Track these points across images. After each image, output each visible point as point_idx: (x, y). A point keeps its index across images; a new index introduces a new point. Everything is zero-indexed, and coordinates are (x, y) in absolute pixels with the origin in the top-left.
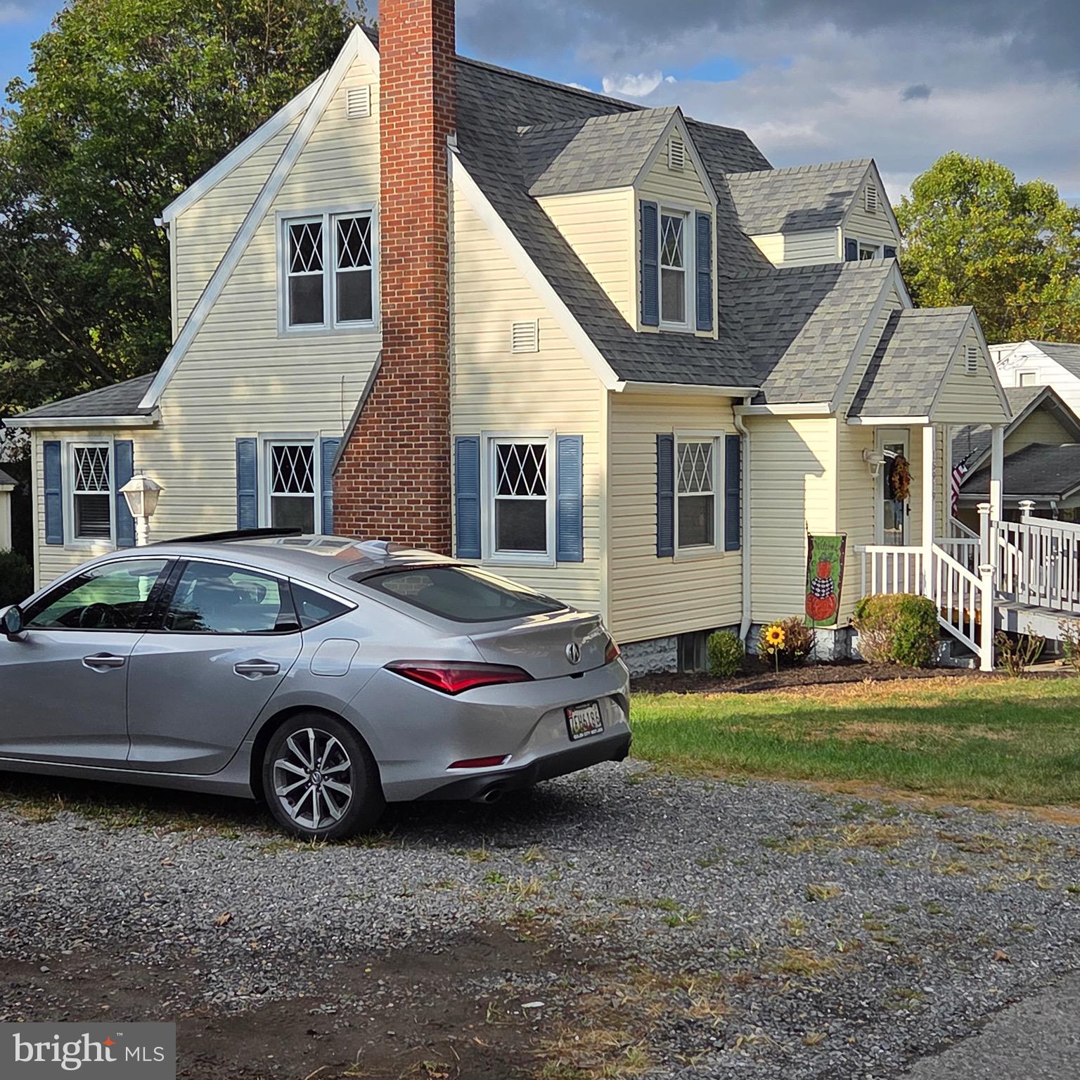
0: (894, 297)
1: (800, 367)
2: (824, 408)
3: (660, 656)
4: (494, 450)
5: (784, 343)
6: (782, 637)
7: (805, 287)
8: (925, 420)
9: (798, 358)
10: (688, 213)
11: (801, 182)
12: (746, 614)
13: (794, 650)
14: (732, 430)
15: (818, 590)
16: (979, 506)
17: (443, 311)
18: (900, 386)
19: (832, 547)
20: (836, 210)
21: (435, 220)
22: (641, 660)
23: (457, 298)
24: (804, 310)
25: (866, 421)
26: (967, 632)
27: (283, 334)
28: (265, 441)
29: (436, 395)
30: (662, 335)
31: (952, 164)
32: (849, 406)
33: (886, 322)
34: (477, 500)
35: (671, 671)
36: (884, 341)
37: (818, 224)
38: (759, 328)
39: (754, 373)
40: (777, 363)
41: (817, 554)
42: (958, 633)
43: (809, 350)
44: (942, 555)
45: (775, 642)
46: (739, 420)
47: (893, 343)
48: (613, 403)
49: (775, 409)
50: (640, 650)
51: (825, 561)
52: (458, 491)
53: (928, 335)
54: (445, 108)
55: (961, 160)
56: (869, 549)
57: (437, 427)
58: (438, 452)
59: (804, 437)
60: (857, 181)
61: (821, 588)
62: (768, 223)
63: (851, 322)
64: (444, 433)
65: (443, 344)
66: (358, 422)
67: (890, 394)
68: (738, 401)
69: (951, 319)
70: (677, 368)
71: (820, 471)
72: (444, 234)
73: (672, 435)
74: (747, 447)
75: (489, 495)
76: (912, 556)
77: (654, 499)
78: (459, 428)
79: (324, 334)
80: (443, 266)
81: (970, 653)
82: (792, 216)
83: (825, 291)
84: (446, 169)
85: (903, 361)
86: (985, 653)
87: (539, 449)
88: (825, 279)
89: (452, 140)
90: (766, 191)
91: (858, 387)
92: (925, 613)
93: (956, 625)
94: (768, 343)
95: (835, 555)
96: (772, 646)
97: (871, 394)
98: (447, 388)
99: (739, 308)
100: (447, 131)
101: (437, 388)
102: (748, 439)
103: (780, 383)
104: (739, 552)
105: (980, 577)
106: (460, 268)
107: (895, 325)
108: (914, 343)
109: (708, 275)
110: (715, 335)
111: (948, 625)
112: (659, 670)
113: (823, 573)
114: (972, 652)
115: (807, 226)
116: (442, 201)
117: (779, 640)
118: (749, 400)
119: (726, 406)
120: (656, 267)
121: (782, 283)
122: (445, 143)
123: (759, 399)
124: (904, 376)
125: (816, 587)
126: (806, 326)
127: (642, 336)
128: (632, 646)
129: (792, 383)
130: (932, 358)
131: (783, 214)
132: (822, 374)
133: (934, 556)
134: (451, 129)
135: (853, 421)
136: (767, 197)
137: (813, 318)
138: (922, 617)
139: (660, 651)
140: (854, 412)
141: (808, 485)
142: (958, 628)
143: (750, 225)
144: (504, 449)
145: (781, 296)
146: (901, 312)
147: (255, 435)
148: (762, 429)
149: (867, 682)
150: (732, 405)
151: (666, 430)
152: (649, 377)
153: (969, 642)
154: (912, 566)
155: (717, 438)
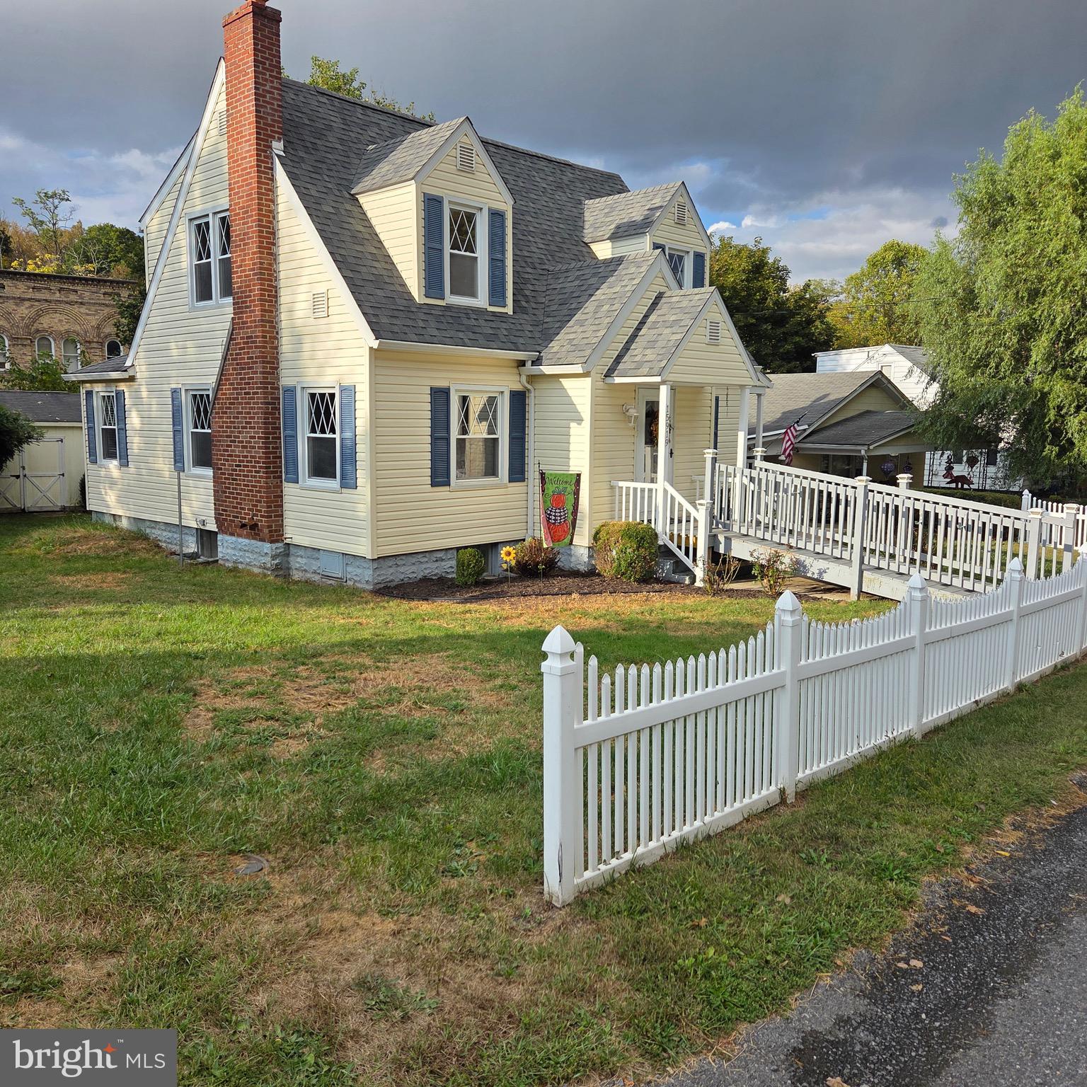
0: (660, 281)
1: (572, 336)
2: (578, 369)
3: (437, 564)
4: (307, 399)
5: (567, 318)
6: (513, 555)
7: (594, 275)
8: (658, 379)
9: (573, 330)
10: (481, 209)
11: (632, 202)
12: (530, 532)
13: (538, 563)
14: (517, 387)
15: (553, 518)
16: (705, 451)
17: (272, 286)
18: (648, 352)
19: (566, 482)
20: (649, 220)
21: (260, 210)
22: (414, 568)
23: (282, 275)
24: (589, 292)
25: (618, 380)
26: (687, 554)
27: (193, 309)
28: (186, 390)
29: (263, 353)
30: (449, 308)
31: (892, 246)
32: (607, 368)
33: (651, 301)
34: (295, 437)
35: (450, 576)
36: (646, 316)
37: (634, 232)
38: (555, 307)
39: (540, 342)
40: (558, 334)
41: (550, 488)
42: (681, 554)
43: (582, 324)
44: (671, 491)
45: (508, 559)
46: (524, 379)
47: (652, 318)
48: (376, 358)
49: (547, 370)
50: (414, 560)
51: (560, 494)
52: (284, 430)
53: (679, 310)
54: (269, 118)
55: (898, 244)
56: (621, 484)
57: (264, 378)
58: (265, 398)
59: (570, 392)
60: (668, 199)
61: (555, 516)
62: (601, 233)
63: (616, 301)
64: (274, 383)
65: (272, 312)
66: (222, 375)
67: (637, 359)
68: (522, 363)
69: (697, 297)
70: (452, 333)
71: (579, 420)
72: (271, 222)
73: (449, 389)
74: (531, 401)
75: (303, 434)
76: (650, 490)
77: (428, 439)
78: (286, 380)
79: (212, 308)
80: (270, 249)
81: (687, 571)
82: (618, 227)
83: (607, 277)
84: (272, 169)
85: (655, 331)
86: (699, 572)
87: (332, 396)
88: (610, 269)
89: (278, 147)
90: (606, 211)
91: (617, 353)
92: (642, 538)
93: (680, 547)
94: (556, 319)
95: (569, 489)
96: (506, 562)
97: (626, 358)
98: (276, 348)
99: (548, 293)
100: (274, 138)
101: (266, 347)
102: (532, 395)
103: (555, 350)
104: (525, 484)
105: (697, 510)
106: (283, 248)
107: (657, 304)
108: (665, 318)
109: (503, 261)
110: (509, 310)
111: (673, 547)
112: (435, 575)
113: (558, 504)
114: (690, 570)
115: (626, 233)
116: (268, 195)
117: (511, 557)
118: (530, 363)
119: (512, 367)
120: (441, 250)
121: (581, 273)
122: (270, 147)
123: (537, 362)
124: (652, 344)
125: (550, 515)
126: (586, 305)
127: (426, 307)
128: (404, 557)
129: (564, 349)
130: (674, 330)
131: (613, 226)
132: (586, 341)
133: (665, 491)
134: (277, 135)
135: (609, 380)
136: (607, 215)
137: (593, 298)
138: (639, 542)
139: (437, 561)
140: (609, 374)
141: (572, 431)
142: (680, 549)
143: (590, 235)
144: (313, 396)
145: (577, 283)
146: (664, 293)
147: (180, 386)
148: (541, 386)
149: (574, 595)
150: (518, 367)
151: (442, 384)
152: (416, 338)
153: (688, 562)
154: (650, 497)
155: (502, 392)
